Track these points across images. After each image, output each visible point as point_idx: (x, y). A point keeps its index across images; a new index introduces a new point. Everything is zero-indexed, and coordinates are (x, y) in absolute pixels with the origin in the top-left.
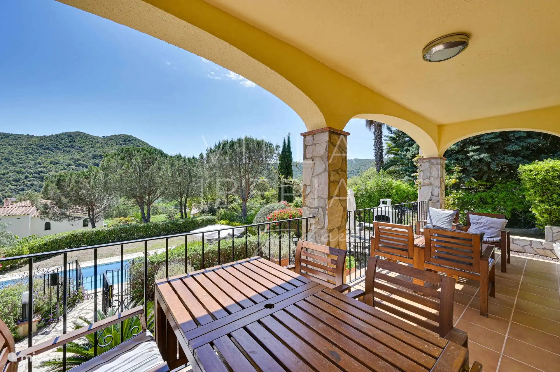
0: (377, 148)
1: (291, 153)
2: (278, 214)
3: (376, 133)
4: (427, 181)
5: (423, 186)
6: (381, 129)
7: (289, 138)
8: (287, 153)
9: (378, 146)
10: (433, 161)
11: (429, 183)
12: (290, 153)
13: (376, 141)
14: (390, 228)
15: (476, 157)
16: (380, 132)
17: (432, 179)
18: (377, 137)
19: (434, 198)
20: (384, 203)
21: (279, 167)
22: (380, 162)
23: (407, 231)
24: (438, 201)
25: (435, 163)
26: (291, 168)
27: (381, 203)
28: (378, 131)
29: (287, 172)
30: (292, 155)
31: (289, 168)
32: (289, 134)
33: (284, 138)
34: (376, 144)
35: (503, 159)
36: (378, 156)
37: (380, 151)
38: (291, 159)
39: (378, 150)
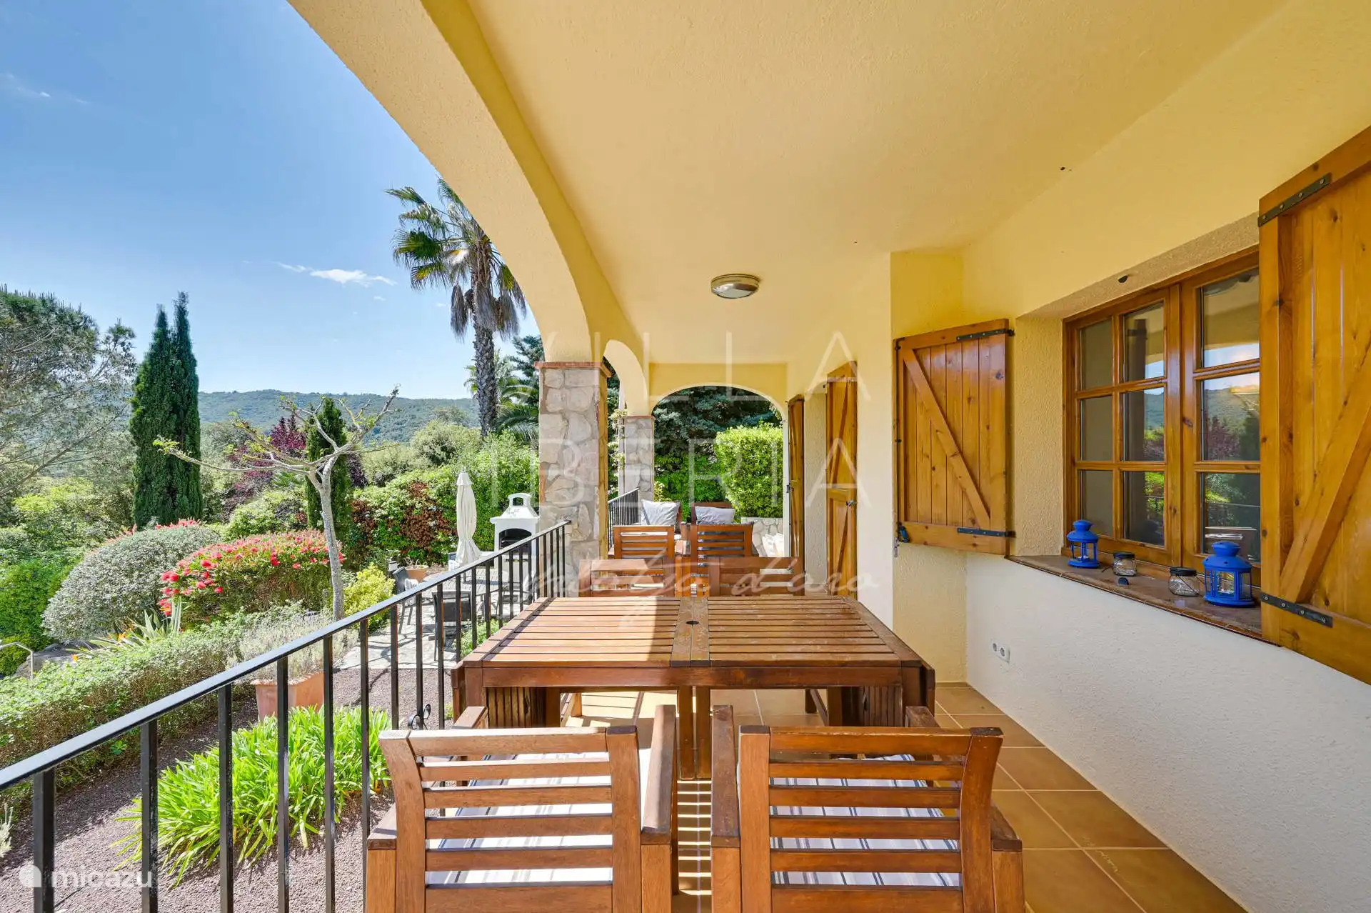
0: (483, 381)
1: (195, 361)
2: (219, 559)
3: (480, 347)
4: (633, 457)
5: (628, 464)
6: (491, 338)
7: (182, 313)
8: (175, 361)
9: (486, 377)
10: (641, 422)
11: (635, 459)
12: (188, 363)
13: (481, 364)
14: (640, 533)
15: (665, 417)
16: (489, 345)
17: (641, 452)
18: (482, 354)
19: (645, 484)
20: (518, 502)
21: (135, 405)
22: (491, 413)
23: (665, 534)
24: (650, 490)
25: (644, 425)
26: (195, 412)
27: (511, 502)
28: (484, 342)
29: (177, 425)
30: (197, 369)
31: (186, 412)
32: (183, 297)
33: (160, 307)
34: (481, 372)
35: (693, 422)
36: (485, 398)
37: (491, 388)
38: (195, 381)
39: (484, 385)
